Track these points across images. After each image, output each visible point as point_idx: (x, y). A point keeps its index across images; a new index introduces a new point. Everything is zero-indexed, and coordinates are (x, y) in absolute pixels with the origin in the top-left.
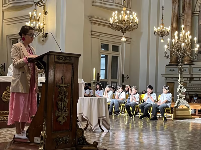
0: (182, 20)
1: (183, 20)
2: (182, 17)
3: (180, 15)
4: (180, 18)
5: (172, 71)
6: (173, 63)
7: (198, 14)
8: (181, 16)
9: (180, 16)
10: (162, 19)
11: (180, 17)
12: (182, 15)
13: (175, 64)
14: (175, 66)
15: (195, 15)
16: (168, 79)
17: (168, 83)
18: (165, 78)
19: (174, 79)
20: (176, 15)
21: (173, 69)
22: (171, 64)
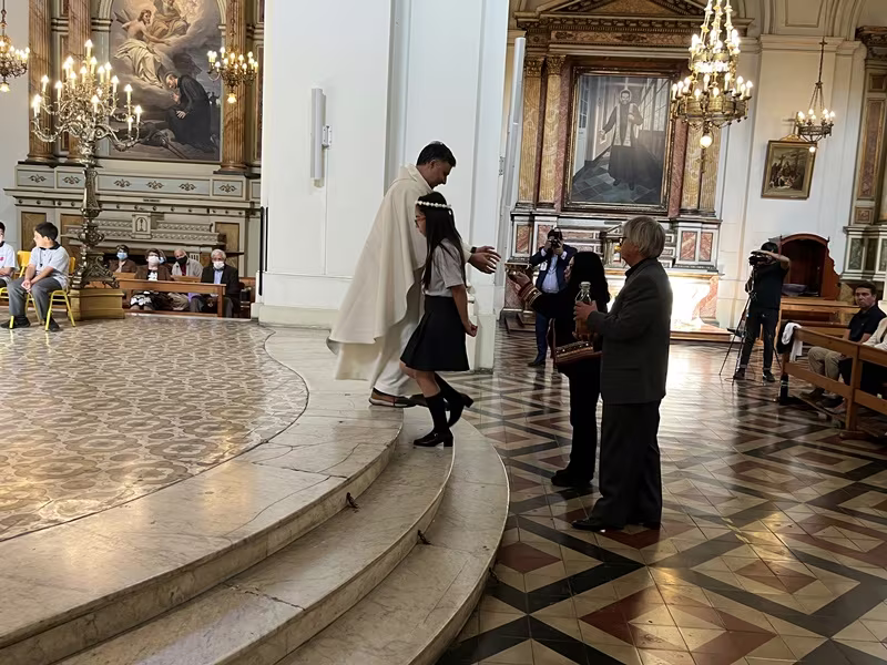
0: (61, 36)
1: (66, 38)
2: (59, 28)
3: (56, 21)
4: (53, 30)
5: (37, 181)
6: (39, 159)
7: (107, 28)
8: (57, 25)
9: (53, 24)
10: (3, 21)
11: (55, 27)
12: (60, 22)
13: (46, 161)
14: (47, 168)
15: (100, 28)
16: (25, 202)
17: (27, 215)
18: (16, 201)
19: (43, 203)
20: (43, 19)
21: (40, 174)
22: (32, 159)
